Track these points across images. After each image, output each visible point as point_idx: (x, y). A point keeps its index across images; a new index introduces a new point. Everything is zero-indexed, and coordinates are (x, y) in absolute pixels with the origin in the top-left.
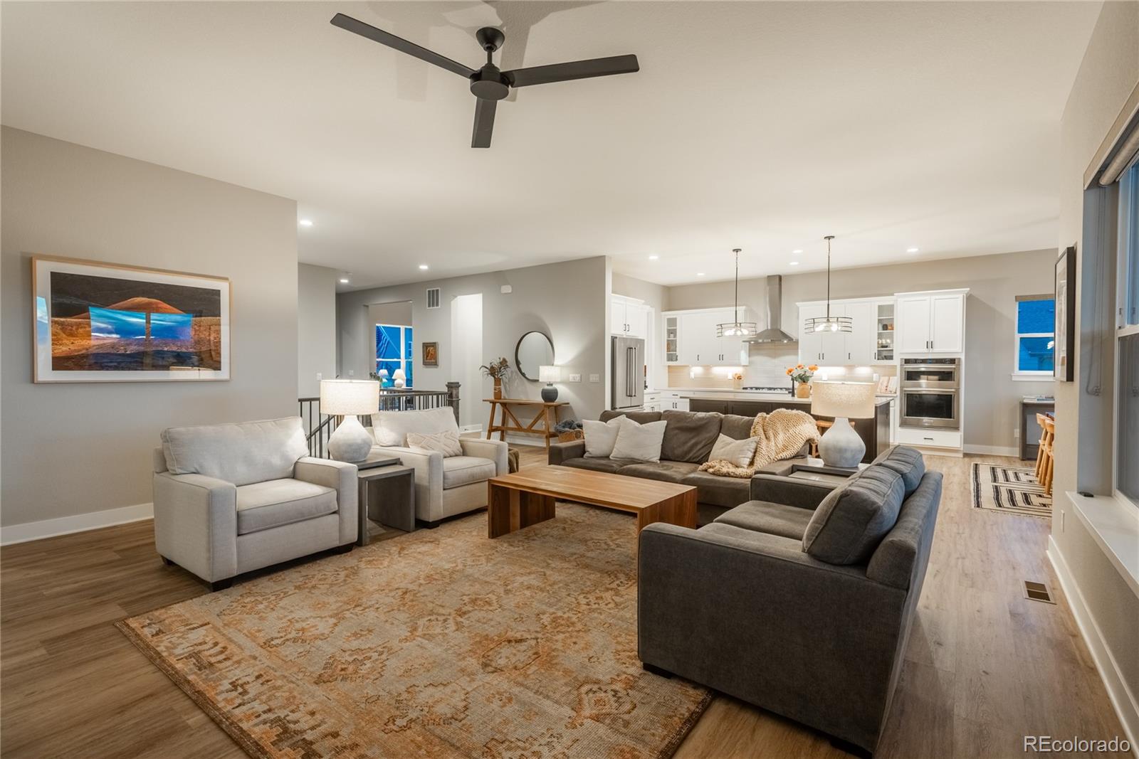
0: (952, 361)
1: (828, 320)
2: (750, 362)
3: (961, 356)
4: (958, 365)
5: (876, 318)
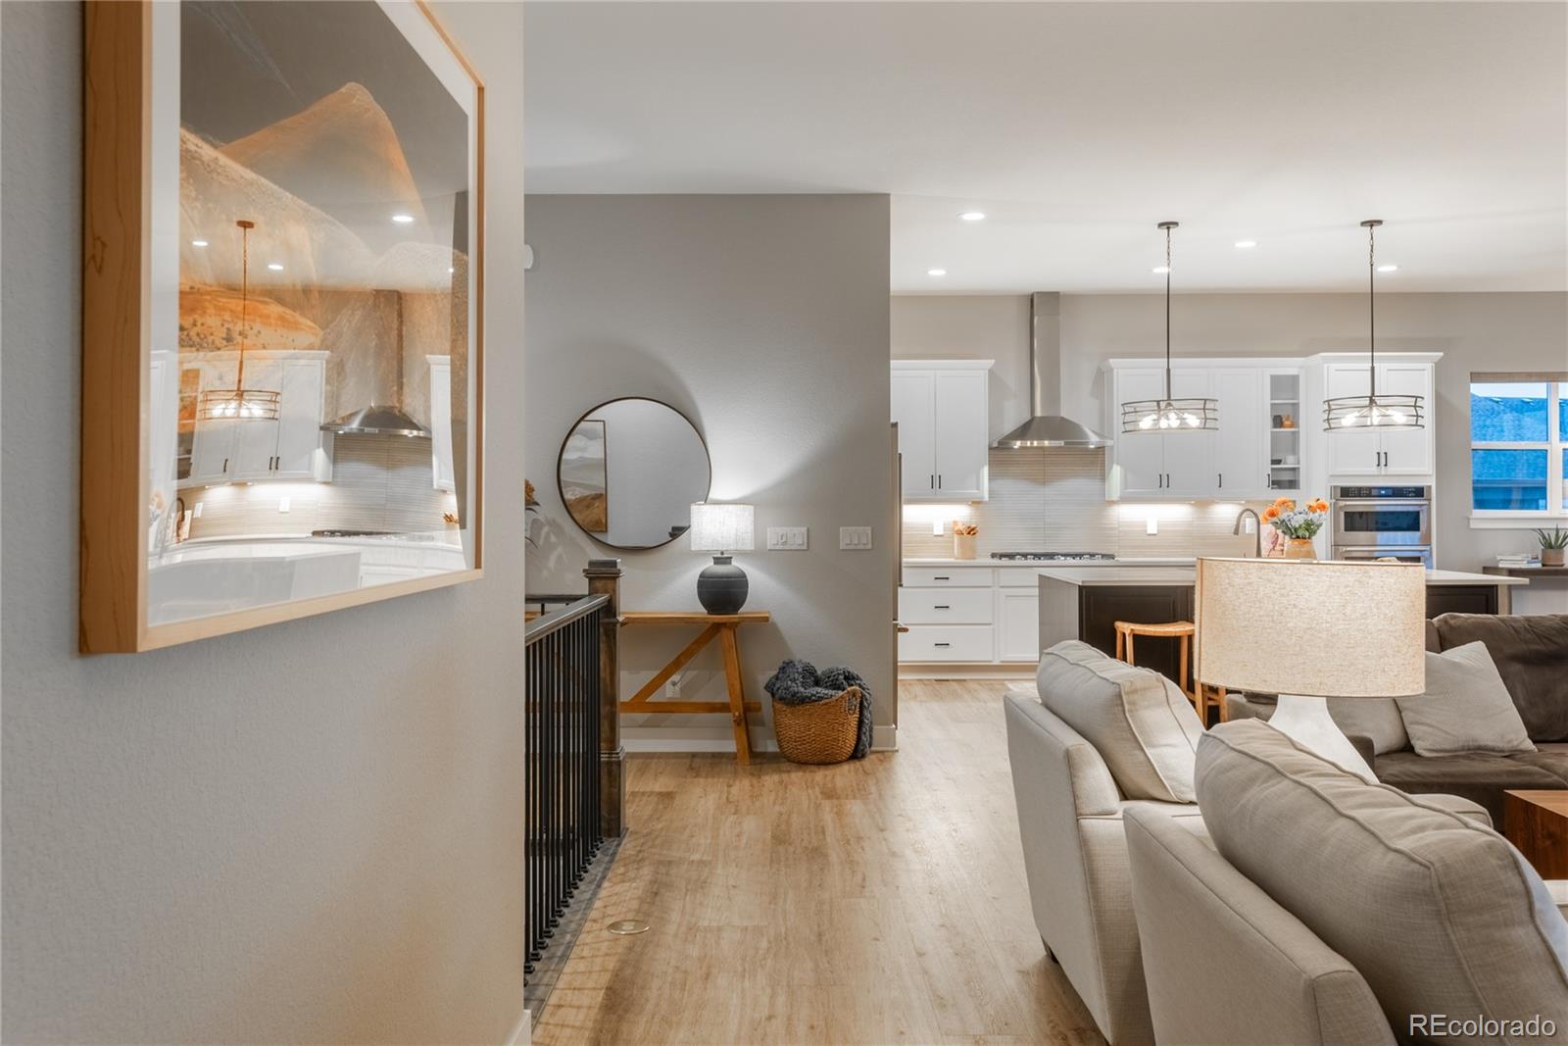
0: (1419, 492)
1: (1372, 401)
2: (991, 493)
3: (1430, 482)
4: (1430, 500)
5: (1268, 402)
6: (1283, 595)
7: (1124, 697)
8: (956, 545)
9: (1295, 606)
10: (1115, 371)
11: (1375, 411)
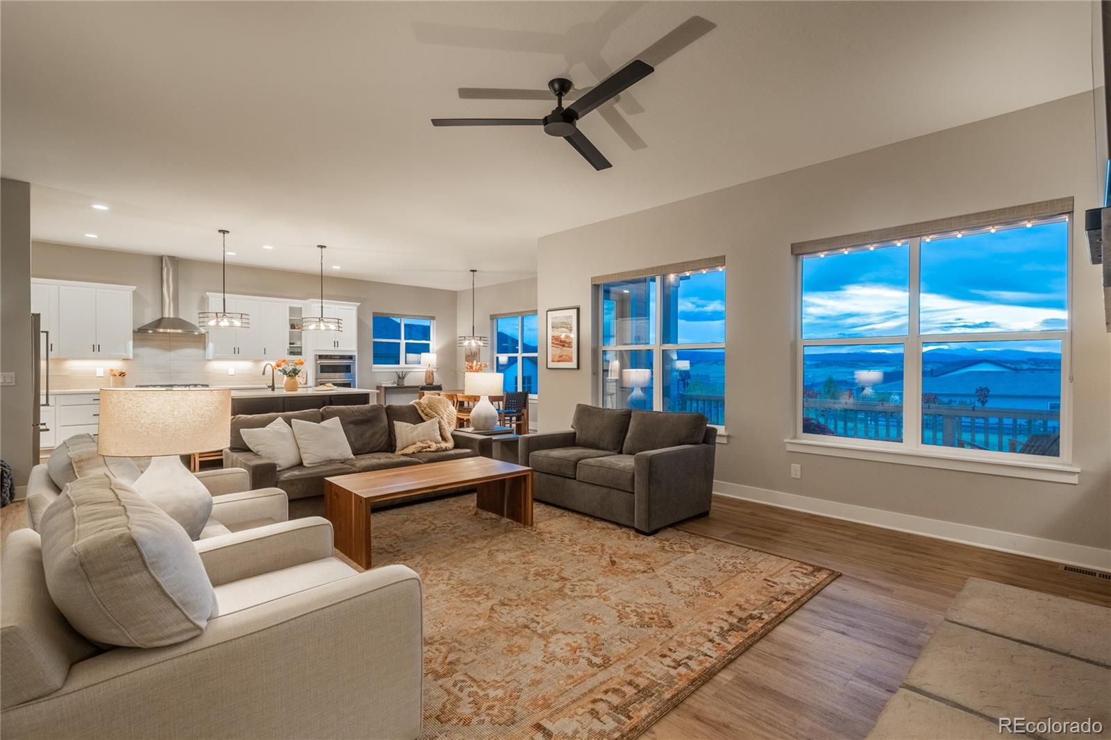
0: (351, 358)
1: (321, 320)
2: (135, 355)
3: (356, 354)
4: (354, 360)
5: (288, 318)
6: (137, 407)
7: (74, 465)
8: (111, 382)
9: (144, 412)
10: (210, 298)
11: (322, 324)
